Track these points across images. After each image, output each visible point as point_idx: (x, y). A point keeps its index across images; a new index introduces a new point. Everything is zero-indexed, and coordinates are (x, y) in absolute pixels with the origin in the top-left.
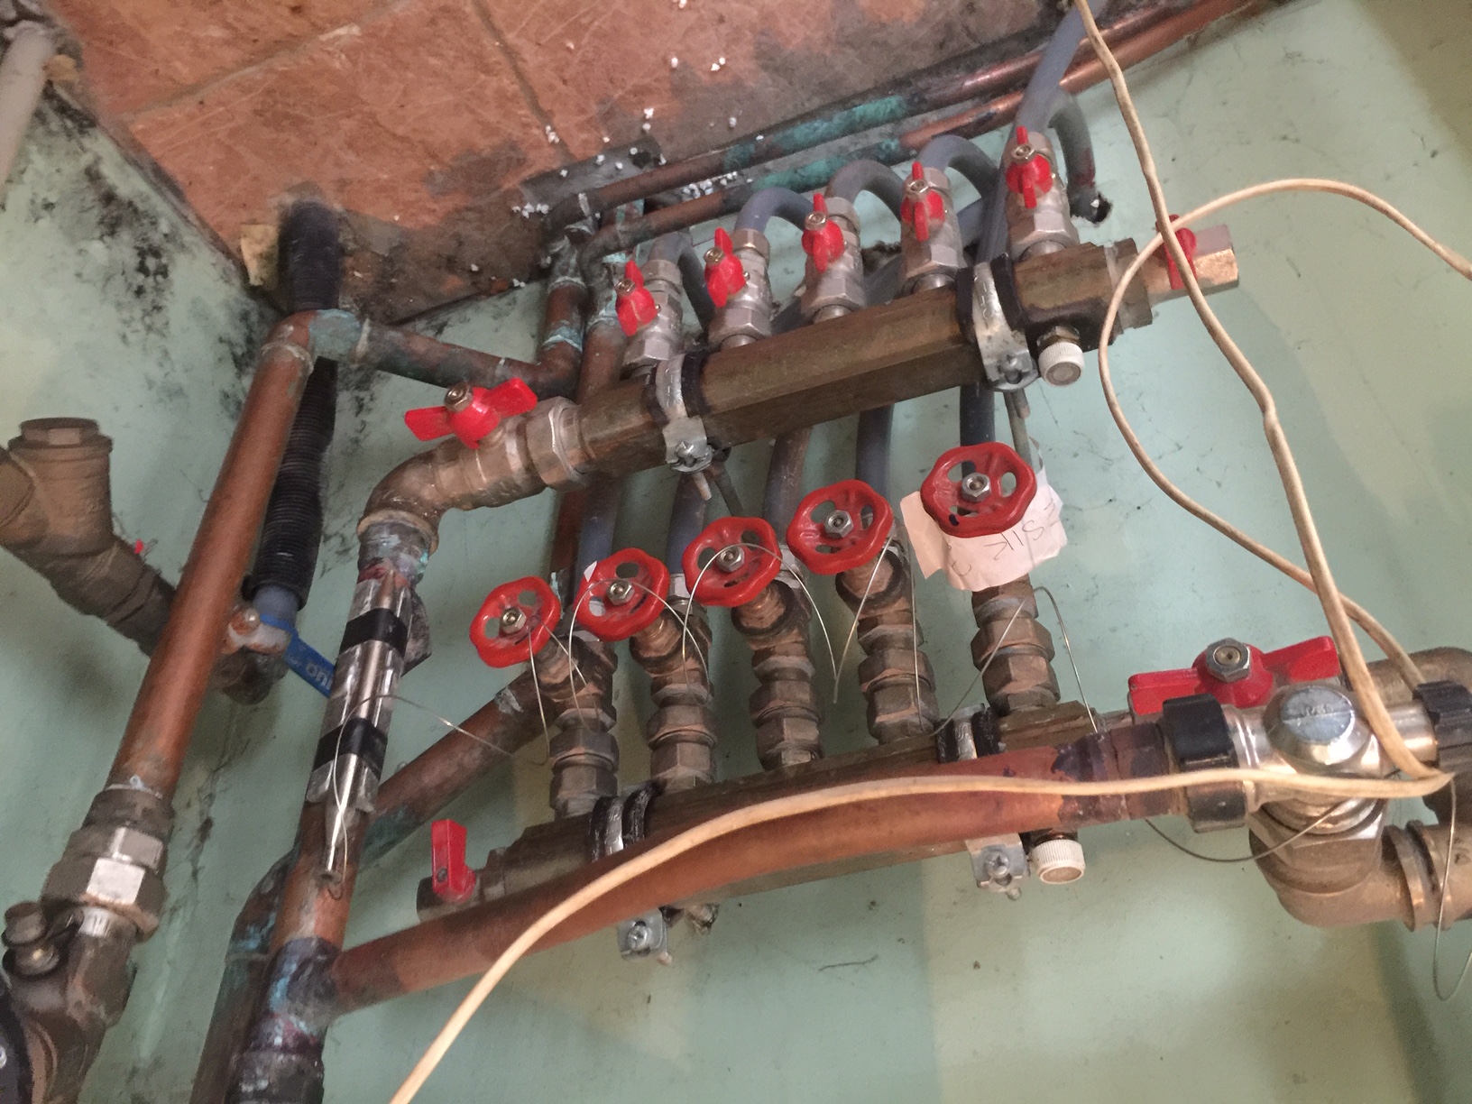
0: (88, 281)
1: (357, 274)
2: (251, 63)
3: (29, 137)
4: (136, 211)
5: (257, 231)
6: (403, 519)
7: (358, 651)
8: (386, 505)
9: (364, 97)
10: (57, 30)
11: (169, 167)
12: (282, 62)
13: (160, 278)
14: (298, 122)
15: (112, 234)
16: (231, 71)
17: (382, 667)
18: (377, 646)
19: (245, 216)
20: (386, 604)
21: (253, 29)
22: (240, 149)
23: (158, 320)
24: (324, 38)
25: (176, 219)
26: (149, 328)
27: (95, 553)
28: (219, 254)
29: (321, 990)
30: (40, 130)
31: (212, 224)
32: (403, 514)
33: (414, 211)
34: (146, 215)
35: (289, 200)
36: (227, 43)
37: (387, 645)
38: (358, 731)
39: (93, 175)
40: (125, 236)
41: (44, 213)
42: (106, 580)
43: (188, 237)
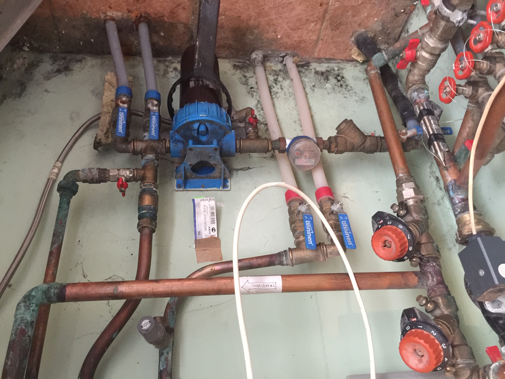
0: (331, 93)
1: (380, 38)
2: (323, 23)
3: (301, 78)
4: (329, 71)
5: (353, 51)
6: (415, 88)
7: (422, 122)
8: (409, 88)
9: (347, 5)
10: (290, 54)
11: (328, 57)
12: (328, 17)
13: (343, 79)
14: (340, 24)
15: (328, 80)
16: (321, 29)
17: (429, 121)
18: (425, 117)
19: (348, 51)
20: (422, 108)
21: (317, 17)
22: (335, 40)
23: (349, 88)
24: (330, 4)
25: (336, 65)
26: (348, 91)
27: (365, 141)
28: (350, 63)
29: (458, 188)
30: (302, 74)
31: (344, 59)
32: (414, 87)
33: (378, 14)
34: (331, 70)
35: (353, 39)
36: (316, 25)
37: (427, 116)
38: (432, 137)
39: (316, 73)
40: (331, 78)
41: (314, 88)
42: (371, 144)
43: (342, 66)
